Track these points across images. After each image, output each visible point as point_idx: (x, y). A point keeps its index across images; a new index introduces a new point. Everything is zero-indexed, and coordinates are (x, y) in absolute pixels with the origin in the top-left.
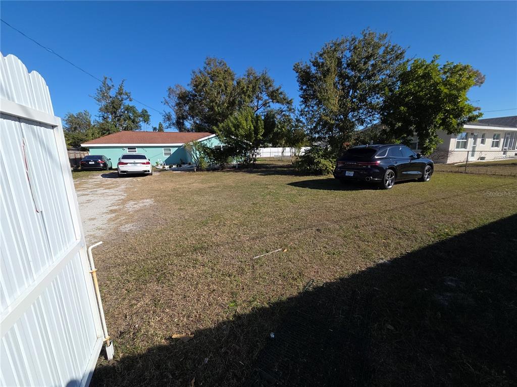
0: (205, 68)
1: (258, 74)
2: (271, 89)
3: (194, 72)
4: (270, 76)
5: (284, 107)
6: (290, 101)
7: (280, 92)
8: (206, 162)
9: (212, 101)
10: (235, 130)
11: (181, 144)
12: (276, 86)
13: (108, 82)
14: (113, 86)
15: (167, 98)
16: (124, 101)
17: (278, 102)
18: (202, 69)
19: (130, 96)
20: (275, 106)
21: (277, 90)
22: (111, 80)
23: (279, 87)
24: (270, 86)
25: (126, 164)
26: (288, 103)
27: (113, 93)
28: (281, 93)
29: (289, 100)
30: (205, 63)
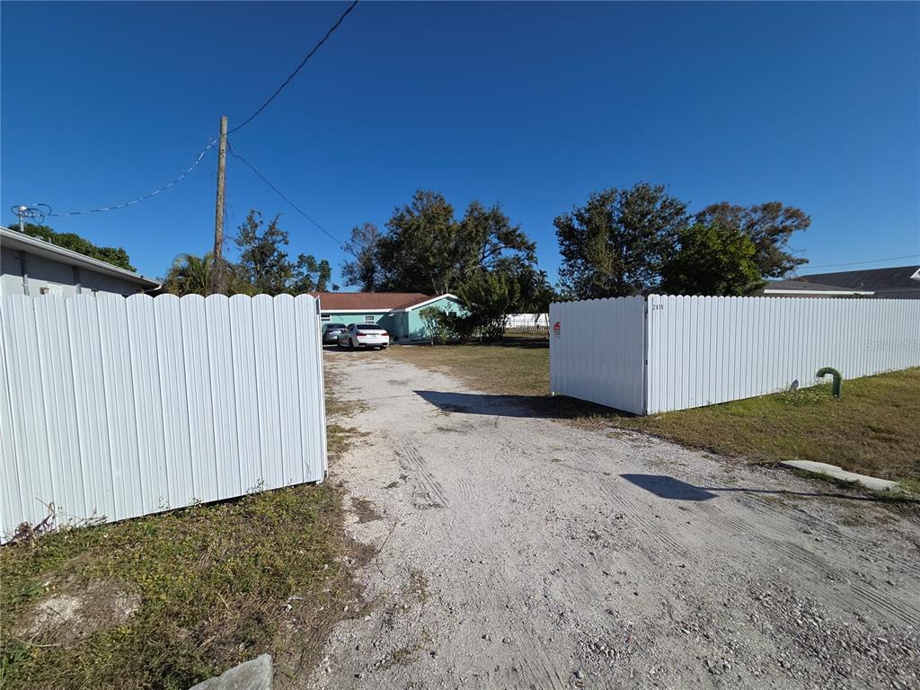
0: (415, 204)
1: (487, 211)
2: (504, 230)
3: (397, 210)
4: (504, 212)
5: (522, 254)
6: (533, 245)
7: (517, 233)
8: (445, 334)
9: (426, 250)
10: (486, 295)
11: (388, 310)
12: (512, 225)
13: (257, 219)
14: (261, 222)
15: (350, 242)
16: (276, 245)
17: (513, 247)
18: (410, 206)
19: (286, 237)
20: (508, 253)
21: (515, 231)
22: (260, 214)
23: (515, 227)
24: (504, 226)
25: (365, 335)
26: (528, 248)
27: (260, 233)
28: (519, 235)
29: (530, 244)
30: (415, 198)
